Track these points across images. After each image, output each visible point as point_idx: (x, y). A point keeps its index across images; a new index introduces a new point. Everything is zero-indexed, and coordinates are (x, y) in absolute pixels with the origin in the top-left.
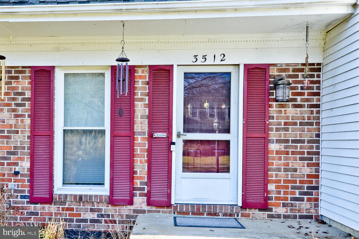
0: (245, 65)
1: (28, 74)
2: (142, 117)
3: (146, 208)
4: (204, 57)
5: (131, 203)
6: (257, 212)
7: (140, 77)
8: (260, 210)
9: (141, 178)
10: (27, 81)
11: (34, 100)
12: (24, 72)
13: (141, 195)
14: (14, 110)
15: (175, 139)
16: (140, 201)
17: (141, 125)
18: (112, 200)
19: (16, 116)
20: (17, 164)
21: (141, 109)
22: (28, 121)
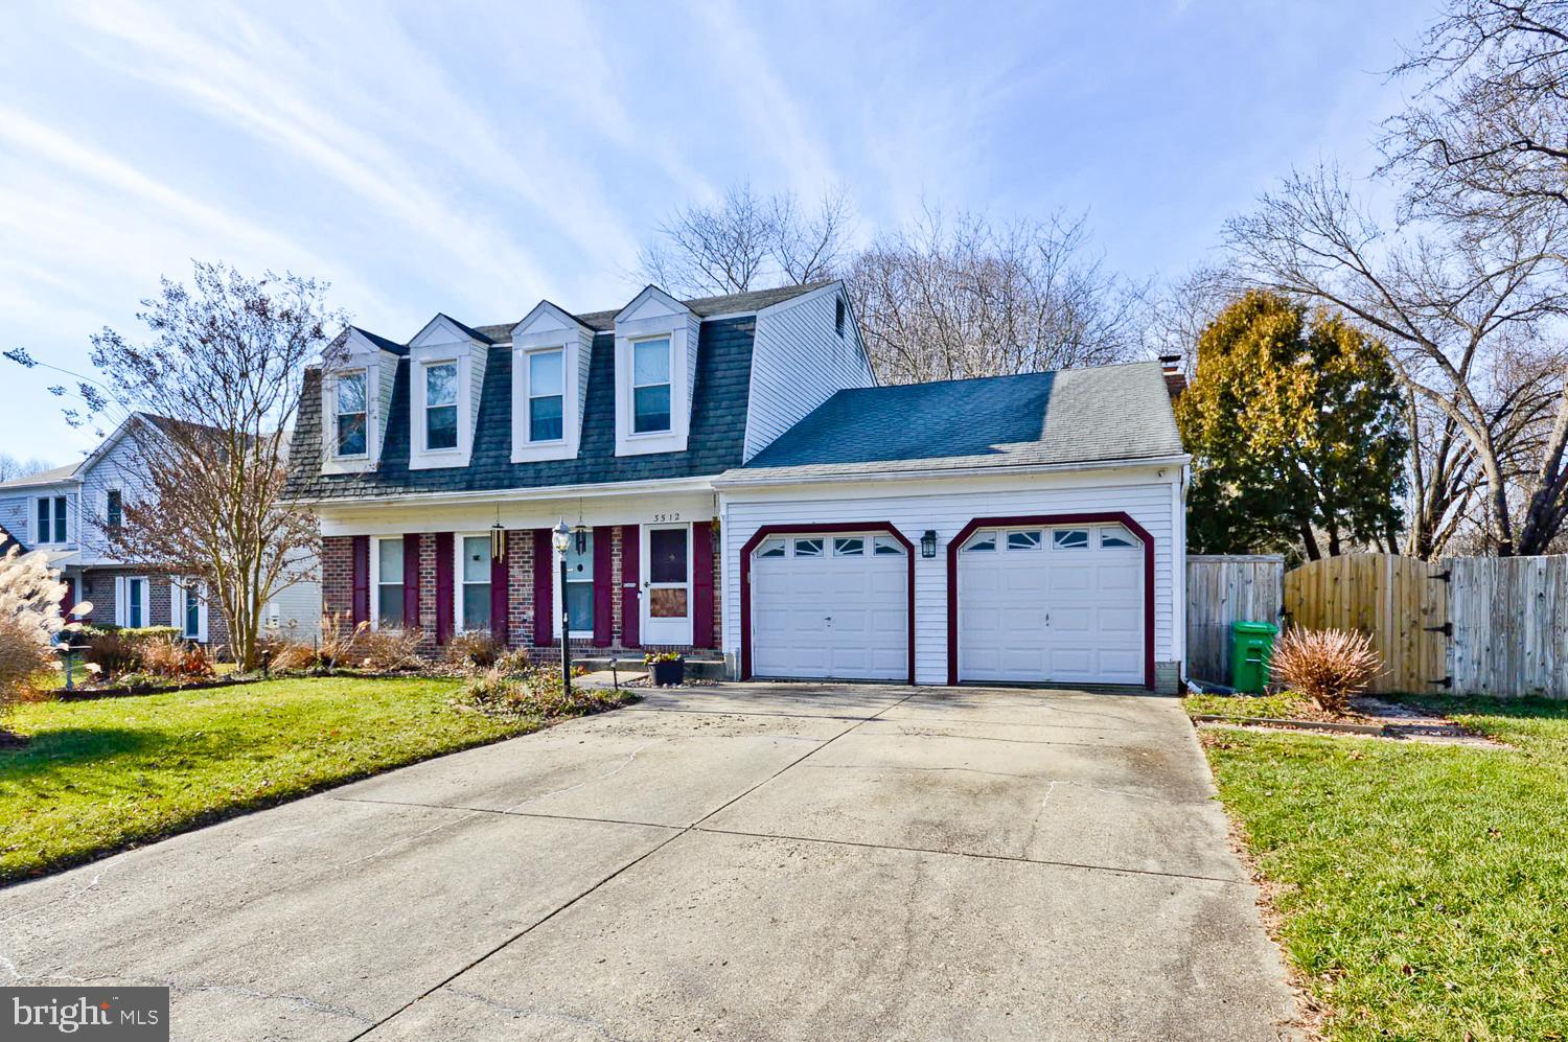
0: (694, 523)
1: (532, 536)
2: (618, 570)
3: (621, 649)
4: (663, 517)
5: (610, 644)
6: (706, 650)
8: (709, 649)
9: (617, 623)
10: (531, 541)
11: (536, 557)
12: (529, 534)
13: (618, 638)
14: (521, 567)
15: (642, 588)
16: (616, 642)
17: (617, 577)
18: (595, 642)
19: (524, 572)
20: (524, 613)
21: (617, 563)
22: (532, 575)
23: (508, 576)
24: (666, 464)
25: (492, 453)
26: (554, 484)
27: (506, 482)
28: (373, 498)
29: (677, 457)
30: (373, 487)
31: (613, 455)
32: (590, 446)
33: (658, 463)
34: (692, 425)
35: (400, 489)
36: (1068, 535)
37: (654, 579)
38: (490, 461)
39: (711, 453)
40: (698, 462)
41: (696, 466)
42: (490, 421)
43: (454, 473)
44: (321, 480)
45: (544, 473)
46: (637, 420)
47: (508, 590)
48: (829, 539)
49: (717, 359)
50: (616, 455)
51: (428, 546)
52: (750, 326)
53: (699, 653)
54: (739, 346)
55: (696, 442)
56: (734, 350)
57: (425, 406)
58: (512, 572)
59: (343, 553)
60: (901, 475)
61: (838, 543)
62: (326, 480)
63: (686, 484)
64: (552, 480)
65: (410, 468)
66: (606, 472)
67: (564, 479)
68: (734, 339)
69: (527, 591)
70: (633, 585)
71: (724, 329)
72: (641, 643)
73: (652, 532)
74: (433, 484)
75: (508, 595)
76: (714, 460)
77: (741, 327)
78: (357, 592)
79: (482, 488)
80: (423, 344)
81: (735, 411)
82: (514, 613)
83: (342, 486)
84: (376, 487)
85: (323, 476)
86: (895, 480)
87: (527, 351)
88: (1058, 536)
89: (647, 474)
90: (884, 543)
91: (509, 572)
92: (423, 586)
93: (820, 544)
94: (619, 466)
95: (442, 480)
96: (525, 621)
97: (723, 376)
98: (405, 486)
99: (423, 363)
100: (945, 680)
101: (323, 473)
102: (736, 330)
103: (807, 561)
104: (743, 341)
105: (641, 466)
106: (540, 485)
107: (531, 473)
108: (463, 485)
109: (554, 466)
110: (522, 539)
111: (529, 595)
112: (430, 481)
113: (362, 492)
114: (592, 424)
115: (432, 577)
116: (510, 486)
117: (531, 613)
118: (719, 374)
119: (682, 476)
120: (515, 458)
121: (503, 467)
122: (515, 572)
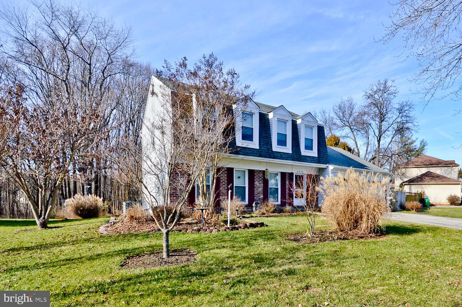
0: (307, 174)
4: (303, 172)
14: (259, 182)
16: (287, 205)
17: (287, 187)
18: (281, 205)
21: (287, 183)
22: (262, 185)
23: (254, 184)
25: (266, 146)
29: (316, 158)
31: (301, 154)
32: (294, 151)
38: (266, 149)
39: (322, 159)
41: (320, 161)
43: (254, 150)
51: (223, 172)
55: (319, 155)
57: (241, 125)
65: (237, 145)
69: (261, 189)
72: (294, 205)
73: (295, 175)
75: (254, 190)
79: (264, 157)
87: (277, 119)
92: (221, 186)
94: (303, 158)
96: (260, 199)
99: (242, 110)
107: (279, 155)
109: (285, 154)
110: (259, 173)
111: (261, 191)
115: (225, 183)
116: (274, 158)
117: (262, 196)
119: (318, 163)
120: (273, 150)
121: (270, 152)
122: (256, 183)
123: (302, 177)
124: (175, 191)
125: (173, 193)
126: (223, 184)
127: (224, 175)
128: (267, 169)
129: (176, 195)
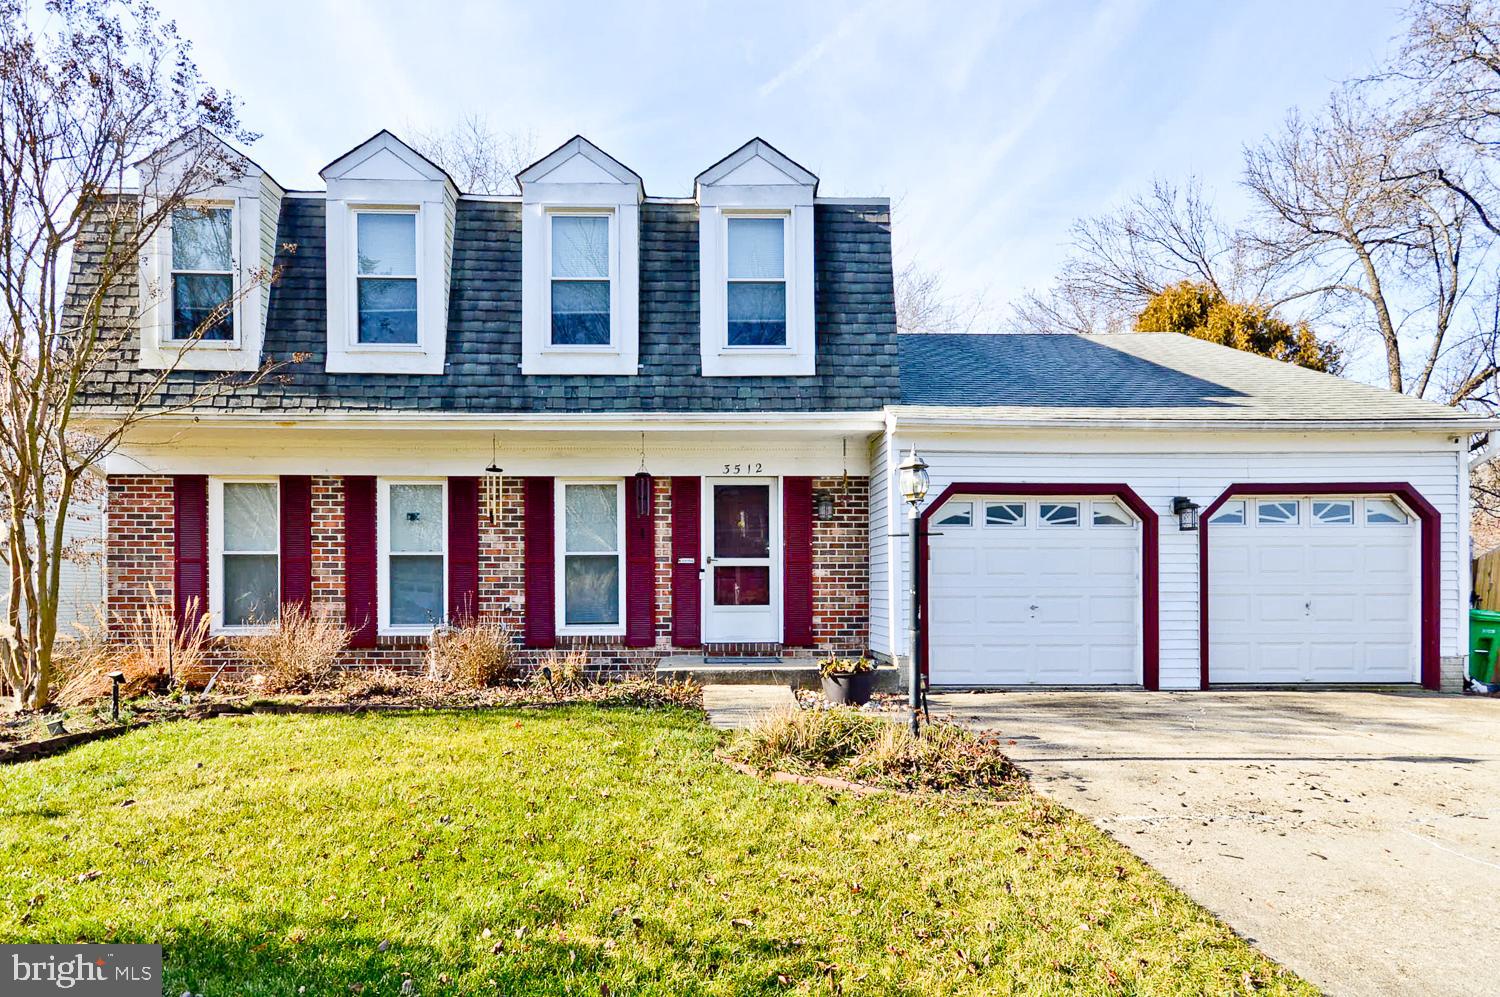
0: (785, 478)
2: (665, 539)
3: (671, 650)
4: (737, 467)
5: (652, 644)
6: (801, 649)
7: (662, 491)
8: (804, 647)
9: (664, 613)
10: (519, 495)
11: (529, 519)
12: (515, 484)
13: (665, 634)
14: (503, 532)
15: (704, 565)
16: (663, 642)
17: (663, 548)
18: (629, 641)
19: (505, 539)
20: (508, 600)
21: (663, 530)
22: (521, 545)
23: (477, 545)
24: (785, 393)
25: (484, 357)
26: (602, 410)
27: (515, 402)
28: (257, 412)
29: (801, 383)
30: (253, 396)
31: (698, 374)
32: (655, 359)
33: (772, 390)
34: (819, 342)
35: (313, 403)
36: (1328, 508)
37: (718, 554)
38: (485, 369)
39: (852, 382)
40: (835, 392)
41: (834, 398)
42: (474, 309)
43: (417, 382)
44: (136, 378)
45: (584, 392)
46: (732, 327)
47: (477, 566)
48: (1033, 504)
49: (842, 256)
50: (704, 373)
51: (327, 497)
52: (883, 218)
53: (790, 654)
54: (872, 243)
55: (827, 365)
56: (864, 247)
57: (354, 273)
58: (484, 539)
59: (154, 503)
60: (1165, 425)
61: (1045, 510)
62: (148, 378)
63: (818, 422)
64: (598, 404)
65: (327, 371)
66: (689, 398)
67: (618, 403)
68: (862, 232)
69: (513, 567)
70: (691, 561)
71: (845, 217)
72: (703, 641)
73: (716, 488)
74: (377, 398)
75: (478, 572)
76: (858, 391)
77: (870, 218)
78: (183, 566)
79: (471, 408)
80: (349, 175)
81: (881, 328)
82: (489, 600)
83: (189, 390)
84: (259, 396)
85: (143, 372)
86: (1156, 430)
87: (547, 209)
88: (1317, 509)
89: (756, 404)
90: (1105, 512)
91: (479, 538)
92: (317, 559)
93: (1019, 510)
94: (710, 391)
95: (393, 393)
96: (508, 610)
97: (852, 279)
98: (319, 398)
99: (351, 206)
100: (1197, 684)
101: (141, 366)
102: (864, 222)
103: (1002, 532)
104: (877, 237)
105: (745, 392)
106: (579, 410)
107: (558, 391)
108: (437, 402)
109: (599, 382)
110: (503, 491)
111: (513, 572)
112: (371, 393)
113: (231, 402)
114: (656, 327)
115: (337, 545)
116: (524, 409)
117: (519, 600)
118: (848, 276)
119: (812, 409)
120: (527, 368)
121: (509, 380)
122: (490, 539)
123: (764, 491)
124: (129, 585)
125: (120, 592)
126: (324, 552)
127: (331, 510)
128: (494, 469)
129: (130, 599)
